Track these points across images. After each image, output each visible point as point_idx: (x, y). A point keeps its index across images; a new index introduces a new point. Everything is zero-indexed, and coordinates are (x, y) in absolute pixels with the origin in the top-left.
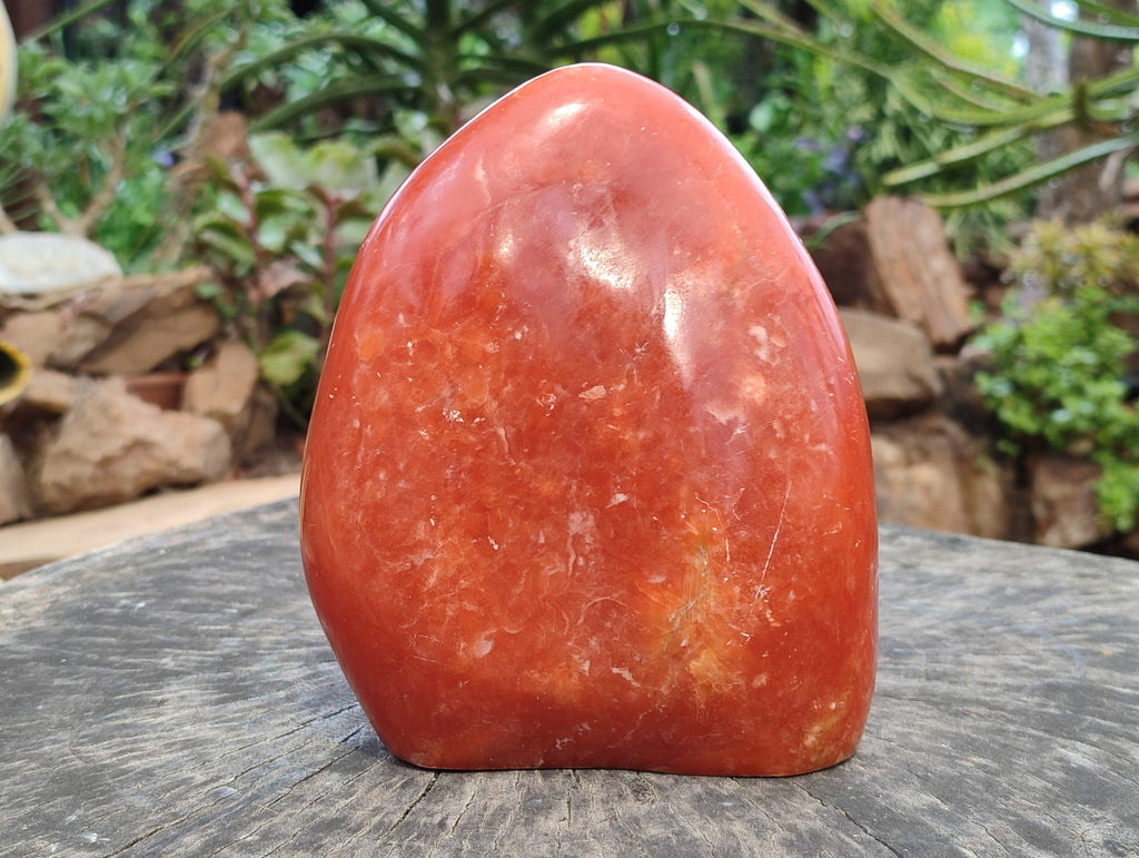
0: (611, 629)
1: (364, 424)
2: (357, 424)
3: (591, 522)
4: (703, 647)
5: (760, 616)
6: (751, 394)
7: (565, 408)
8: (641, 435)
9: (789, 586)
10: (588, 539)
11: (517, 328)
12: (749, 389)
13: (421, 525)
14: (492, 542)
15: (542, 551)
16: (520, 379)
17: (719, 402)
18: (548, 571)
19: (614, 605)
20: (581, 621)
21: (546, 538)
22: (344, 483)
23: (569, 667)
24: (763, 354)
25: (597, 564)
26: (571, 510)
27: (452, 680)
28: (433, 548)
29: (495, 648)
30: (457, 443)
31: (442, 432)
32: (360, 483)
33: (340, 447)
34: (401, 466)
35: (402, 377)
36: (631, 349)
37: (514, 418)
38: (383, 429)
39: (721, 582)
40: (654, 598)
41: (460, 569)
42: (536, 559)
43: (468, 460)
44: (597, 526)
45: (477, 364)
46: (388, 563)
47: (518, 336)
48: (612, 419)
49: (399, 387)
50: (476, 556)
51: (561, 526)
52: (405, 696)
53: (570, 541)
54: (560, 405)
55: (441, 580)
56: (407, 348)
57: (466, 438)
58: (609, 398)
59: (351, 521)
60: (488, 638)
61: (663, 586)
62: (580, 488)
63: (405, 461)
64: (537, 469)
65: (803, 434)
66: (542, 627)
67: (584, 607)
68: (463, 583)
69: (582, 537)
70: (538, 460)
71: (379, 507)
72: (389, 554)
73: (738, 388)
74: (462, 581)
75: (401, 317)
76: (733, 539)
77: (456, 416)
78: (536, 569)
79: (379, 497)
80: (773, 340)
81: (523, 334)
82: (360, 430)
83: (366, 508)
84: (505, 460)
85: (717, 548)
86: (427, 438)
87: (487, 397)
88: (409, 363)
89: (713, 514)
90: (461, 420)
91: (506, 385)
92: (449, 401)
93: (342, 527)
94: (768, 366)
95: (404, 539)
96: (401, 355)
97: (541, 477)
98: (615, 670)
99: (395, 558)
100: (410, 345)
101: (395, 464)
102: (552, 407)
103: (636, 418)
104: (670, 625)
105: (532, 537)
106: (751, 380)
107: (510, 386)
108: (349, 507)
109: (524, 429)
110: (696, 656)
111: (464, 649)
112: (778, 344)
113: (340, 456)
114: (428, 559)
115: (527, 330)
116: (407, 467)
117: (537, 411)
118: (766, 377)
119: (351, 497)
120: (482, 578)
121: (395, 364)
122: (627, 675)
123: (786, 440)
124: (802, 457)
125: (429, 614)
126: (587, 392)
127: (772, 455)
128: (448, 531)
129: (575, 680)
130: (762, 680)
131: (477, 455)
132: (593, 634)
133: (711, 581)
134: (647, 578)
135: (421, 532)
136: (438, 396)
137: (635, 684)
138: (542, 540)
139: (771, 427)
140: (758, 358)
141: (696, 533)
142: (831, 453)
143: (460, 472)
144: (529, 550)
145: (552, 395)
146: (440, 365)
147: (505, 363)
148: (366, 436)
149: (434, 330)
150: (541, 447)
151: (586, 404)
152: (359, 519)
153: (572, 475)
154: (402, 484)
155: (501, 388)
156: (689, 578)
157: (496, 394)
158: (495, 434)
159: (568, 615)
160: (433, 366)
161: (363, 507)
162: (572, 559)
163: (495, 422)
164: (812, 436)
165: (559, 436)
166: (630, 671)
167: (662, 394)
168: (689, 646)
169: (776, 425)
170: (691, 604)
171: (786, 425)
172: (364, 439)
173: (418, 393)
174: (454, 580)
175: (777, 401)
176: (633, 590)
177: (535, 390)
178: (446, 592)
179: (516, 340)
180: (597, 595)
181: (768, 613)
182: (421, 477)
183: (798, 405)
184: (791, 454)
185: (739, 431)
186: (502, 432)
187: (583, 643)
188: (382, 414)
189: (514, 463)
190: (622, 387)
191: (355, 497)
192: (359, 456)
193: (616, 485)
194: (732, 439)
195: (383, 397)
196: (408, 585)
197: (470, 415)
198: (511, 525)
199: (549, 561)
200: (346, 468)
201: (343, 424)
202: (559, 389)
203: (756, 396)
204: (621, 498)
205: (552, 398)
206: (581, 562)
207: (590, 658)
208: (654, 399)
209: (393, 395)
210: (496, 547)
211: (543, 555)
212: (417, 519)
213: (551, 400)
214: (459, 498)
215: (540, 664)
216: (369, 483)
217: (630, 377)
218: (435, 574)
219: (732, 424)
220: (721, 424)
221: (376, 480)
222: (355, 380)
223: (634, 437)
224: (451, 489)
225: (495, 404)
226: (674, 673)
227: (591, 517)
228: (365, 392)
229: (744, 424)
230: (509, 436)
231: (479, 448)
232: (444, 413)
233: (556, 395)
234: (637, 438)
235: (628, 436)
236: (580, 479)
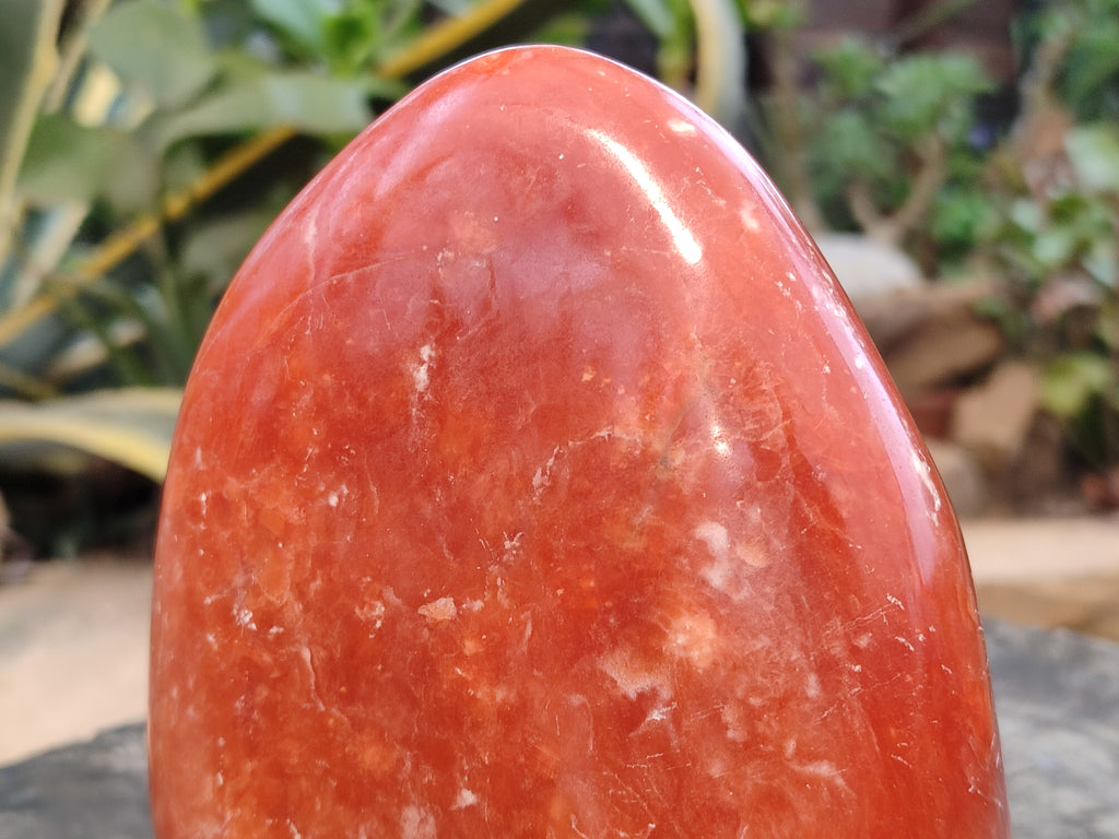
2: (159, 608)
3: (431, 828)
6: (685, 648)
7: (398, 629)
8: (500, 694)
11: (331, 487)
12: (681, 640)
13: (210, 779)
14: (295, 828)
16: (333, 571)
17: (626, 655)
24: (717, 576)
26: (404, 800)
30: (249, 663)
31: (232, 642)
34: (191, 683)
35: (195, 548)
36: (497, 542)
37: (324, 635)
43: (263, 692)
45: (277, 540)
47: (333, 501)
48: (461, 659)
49: (192, 562)
51: (391, 825)
54: (392, 620)
56: (201, 502)
57: (260, 656)
58: (462, 617)
62: (416, 766)
63: (194, 678)
64: (358, 725)
65: (784, 737)
70: (358, 709)
73: (663, 636)
75: (199, 453)
77: (247, 619)
80: (742, 551)
81: (340, 497)
84: (309, 700)
86: (216, 647)
87: (287, 595)
88: (202, 526)
90: (254, 626)
91: (314, 579)
92: (242, 594)
94: (725, 600)
95: (196, 794)
96: (198, 512)
97: (361, 738)
100: (204, 498)
101: (185, 677)
102: (379, 624)
103: (495, 663)
105: (351, 833)
106: (687, 622)
107: (319, 582)
109: (338, 655)
112: (749, 561)
115: (346, 491)
116: (195, 687)
117: (356, 628)
118: (718, 621)
121: (189, 524)
123: (747, 745)
124: (775, 783)
126: (429, 606)
127: (716, 769)
128: (237, 797)
131: (273, 686)
135: (208, 790)
136: (230, 583)
139: (716, 717)
140: (706, 583)
142: (840, 782)
143: (252, 709)
145: (379, 604)
146: (234, 535)
147: (314, 542)
149: (229, 478)
150: (363, 688)
151: (427, 625)
153: (405, 743)
154: (192, 712)
155: (307, 582)
157: (300, 591)
158: (297, 657)
160: (226, 534)
163: (298, 636)
164: (799, 744)
165: (389, 675)
169: (730, 715)
171: (750, 716)
173: (208, 574)
175: (735, 667)
177: (354, 592)
179: (329, 507)
182: (208, 706)
183: (780, 681)
184: (754, 775)
185: (656, 715)
186: (306, 654)
188: (176, 598)
190: (479, 605)
193: (463, 773)
194: (643, 728)
195: (178, 573)
197: (266, 618)
198: (318, 807)
202: (390, 594)
203: (695, 654)
204: (469, 797)
205: (380, 609)
208: (522, 634)
212: (206, 768)
213: (377, 612)
214: (250, 750)
219: (646, 700)
220: (625, 697)
221: (171, 698)
223: (492, 695)
224: (241, 734)
225: (298, 607)
227: (431, 820)
229: (668, 704)
230: (317, 663)
231: (275, 674)
232: (235, 612)
233: (386, 604)
234: (493, 698)
235: (481, 693)
236: (416, 752)
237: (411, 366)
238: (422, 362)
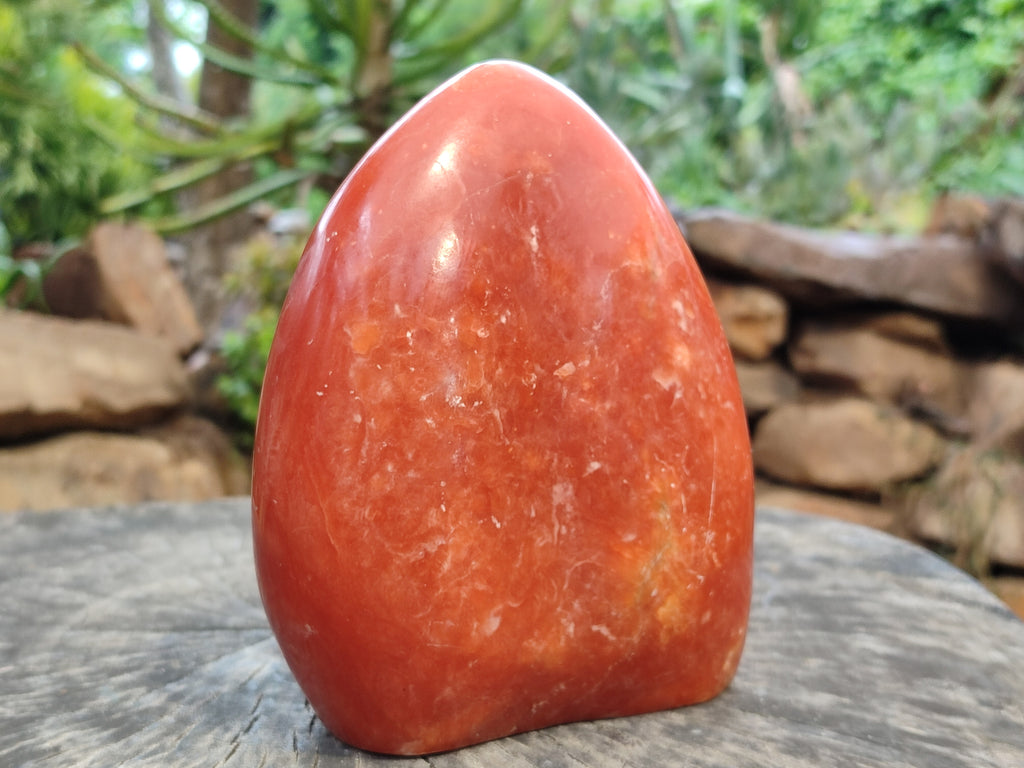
0: (590, 591)
1: (365, 417)
2: (358, 419)
3: (570, 492)
4: (669, 594)
5: (710, 558)
6: (681, 362)
7: (544, 386)
8: (608, 405)
9: (726, 529)
10: (569, 508)
11: (502, 312)
12: (679, 358)
13: (433, 512)
14: (495, 520)
15: (533, 525)
16: (507, 361)
17: (661, 370)
18: (540, 543)
19: (593, 567)
20: (566, 586)
21: (536, 512)
22: (346, 478)
23: (558, 632)
24: (683, 326)
25: (577, 530)
26: (554, 482)
27: (462, 662)
28: (444, 534)
29: (502, 624)
30: (460, 428)
31: (447, 419)
32: (365, 478)
33: (339, 444)
34: (410, 456)
35: (404, 367)
36: (590, 326)
37: (506, 400)
38: (388, 421)
39: (680, 531)
40: (627, 555)
41: (471, 550)
42: (530, 533)
43: (471, 443)
44: (576, 495)
45: (473, 349)
46: (401, 554)
47: (503, 320)
48: (582, 393)
49: (401, 378)
50: (483, 536)
51: (547, 498)
52: (411, 687)
53: (554, 511)
54: (539, 383)
55: (456, 565)
56: (406, 339)
57: (468, 422)
58: (577, 374)
59: (356, 517)
60: (496, 615)
61: (634, 543)
62: (560, 461)
63: (414, 450)
64: (526, 446)
65: (716, 394)
66: (537, 597)
67: (568, 573)
68: (475, 564)
69: (564, 506)
70: (526, 438)
71: (389, 499)
72: (401, 545)
73: (672, 357)
74: (473, 563)
75: (397, 308)
76: (687, 492)
77: (458, 402)
78: (530, 541)
79: (389, 489)
80: (688, 313)
81: (507, 318)
82: (363, 425)
83: (374, 502)
84: (500, 440)
85: (675, 503)
86: (434, 425)
87: (483, 381)
88: (410, 353)
89: (670, 473)
90: (463, 405)
91: (497, 368)
92: (451, 388)
93: (346, 524)
94: (688, 335)
95: (415, 528)
96: (402, 345)
97: (529, 454)
98: (595, 628)
99: (407, 548)
100: (409, 335)
101: (402, 454)
102: (534, 386)
103: (600, 391)
104: (641, 578)
105: (526, 512)
106: (679, 349)
107: (500, 369)
108: (354, 504)
109: (514, 409)
110: (663, 603)
111: (477, 630)
112: (691, 316)
113: (339, 454)
114: (442, 545)
115: (509, 313)
116: (417, 456)
117: (523, 391)
118: (688, 346)
119: (355, 493)
120: (489, 557)
121: (394, 354)
122: (604, 631)
123: (708, 400)
124: (719, 414)
125: (444, 599)
126: (560, 370)
127: (701, 414)
128: (457, 515)
129: (562, 643)
130: (707, 617)
131: (478, 438)
132: (576, 597)
133: (673, 534)
134: (620, 537)
135: (433, 519)
136: (440, 383)
137: (612, 638)
138: (533, 514)
139: (697, 389)
140: (680, 329)
141: (659, 490)
142: (734, 409)
143: (465, 456)
144: (524, 525)
145: (533, 374)
146: (440, 352)
147: (496, 346)
148: (370, 429)
149: (430, 319)
150: (528, 425)
151: (560, 380)
152: (367, 513)
153: (553, 449)
154: (411, 474)
155: (494, 371)
156: (656, 533)
157: (490, 377)
158: (492, 417)
159: (556, 582)
160: (433, 354)
161: (371, 501)
162: (556, 529)
163: (491, 404)
164: (721, 395)
165: (541, 414)
166: (608, 626)
167: (620, 367)
168: (658, 595)
169: (700, 388)
170: (659, 556)
171: (706, 387)
172: (367, 433)
173: (420, 382)
174: (467, 563)
175: (697, 366)
176: (609, 551)
177: (520, 370)
178: (460, 575)
179: (502, 324)
180: (578, 559)
181: (714, 555)
182: (430, 465)
183: (710, 369)
184: (712, 412)
185: (678, 395)
186: (496, 413)
187: (568, 607)
188: (386, 406)
189: (508, 443)
190: (587, 363)
191: (361, 492)
192: (363, 452)
193: (591, 453)
194: (674, 403)
195: (386, 389)
196: (422, 574)
197: (470, 399)
198: (509, 503)
199: (540, 533)
200: (347, 465)
201: (341, 420)
202: (538, 368)
203: (685, 363)
204: (595, 466)
205: (534, 377)
206: (564, 530)
207: (574, 620)
208: (614, 372)
209: (396, 386)
210: (498, 525)
211: (534, 528)
212: (428, 507)
213: (533, 380)
214: (465, 481)
215: (536, 633)
216: (376, 477)
217: (592, 353)
218: (449, 558)
219: (673, 389)
220: (665, 390)
221: (384, 473)
222: (352, 374)
223: (601, 408)
224: (458, 474)
225: (490, 387)
226: (643, 624)
227: (571, 487)
228: (365, 384)
229: (680, 389)
230: (503, 417)
231: (480, 430)
232: (447, 400)
233: (537, 374)
234: (603, 408)
235: (597, 408)
236: (560, 452)
237: (527, 238)
238: (533, 236)
